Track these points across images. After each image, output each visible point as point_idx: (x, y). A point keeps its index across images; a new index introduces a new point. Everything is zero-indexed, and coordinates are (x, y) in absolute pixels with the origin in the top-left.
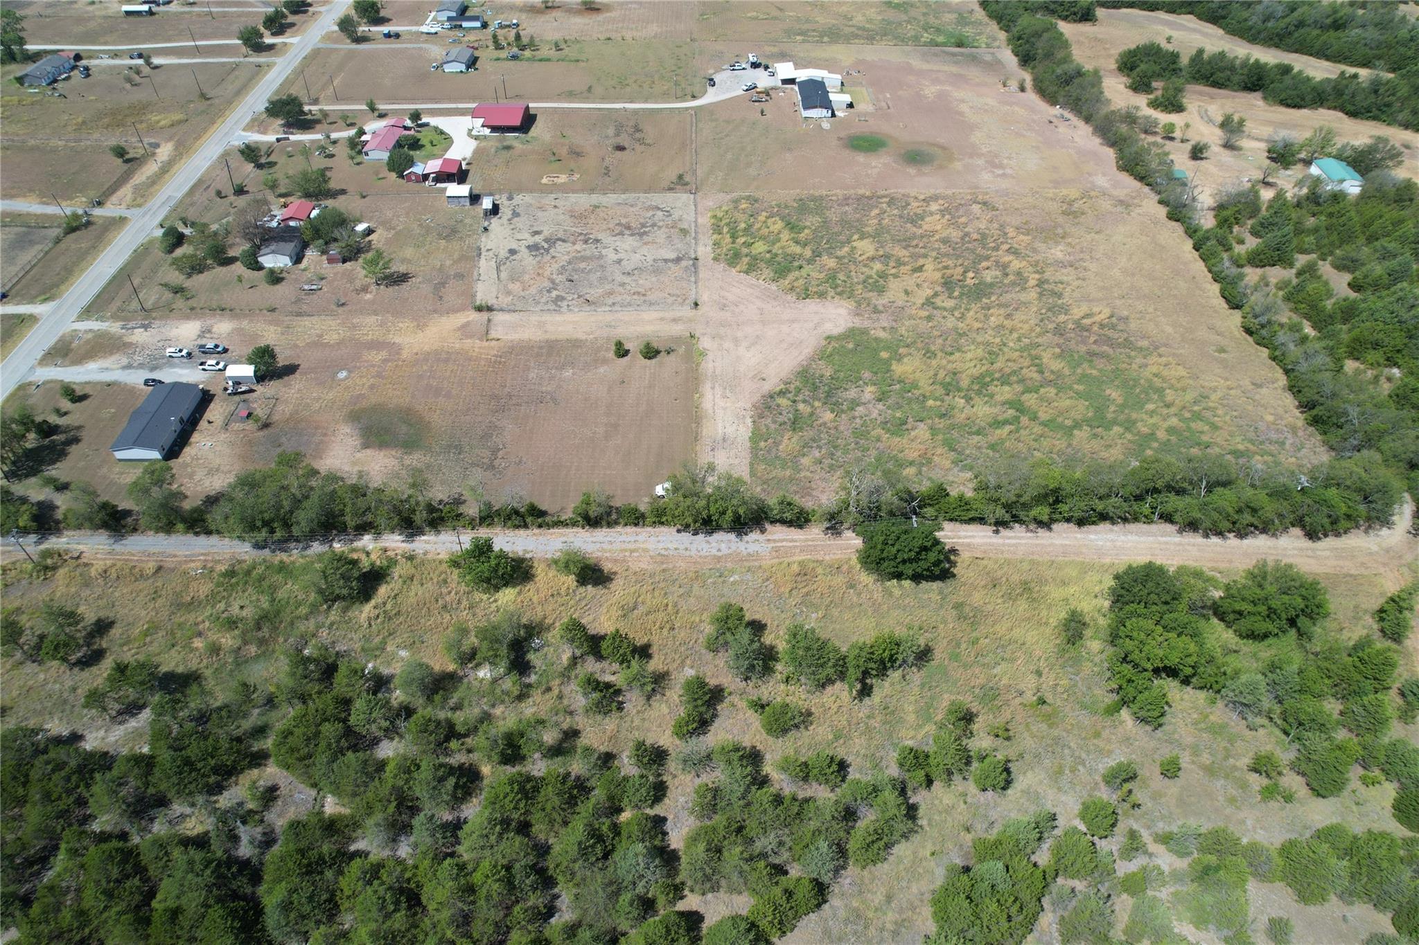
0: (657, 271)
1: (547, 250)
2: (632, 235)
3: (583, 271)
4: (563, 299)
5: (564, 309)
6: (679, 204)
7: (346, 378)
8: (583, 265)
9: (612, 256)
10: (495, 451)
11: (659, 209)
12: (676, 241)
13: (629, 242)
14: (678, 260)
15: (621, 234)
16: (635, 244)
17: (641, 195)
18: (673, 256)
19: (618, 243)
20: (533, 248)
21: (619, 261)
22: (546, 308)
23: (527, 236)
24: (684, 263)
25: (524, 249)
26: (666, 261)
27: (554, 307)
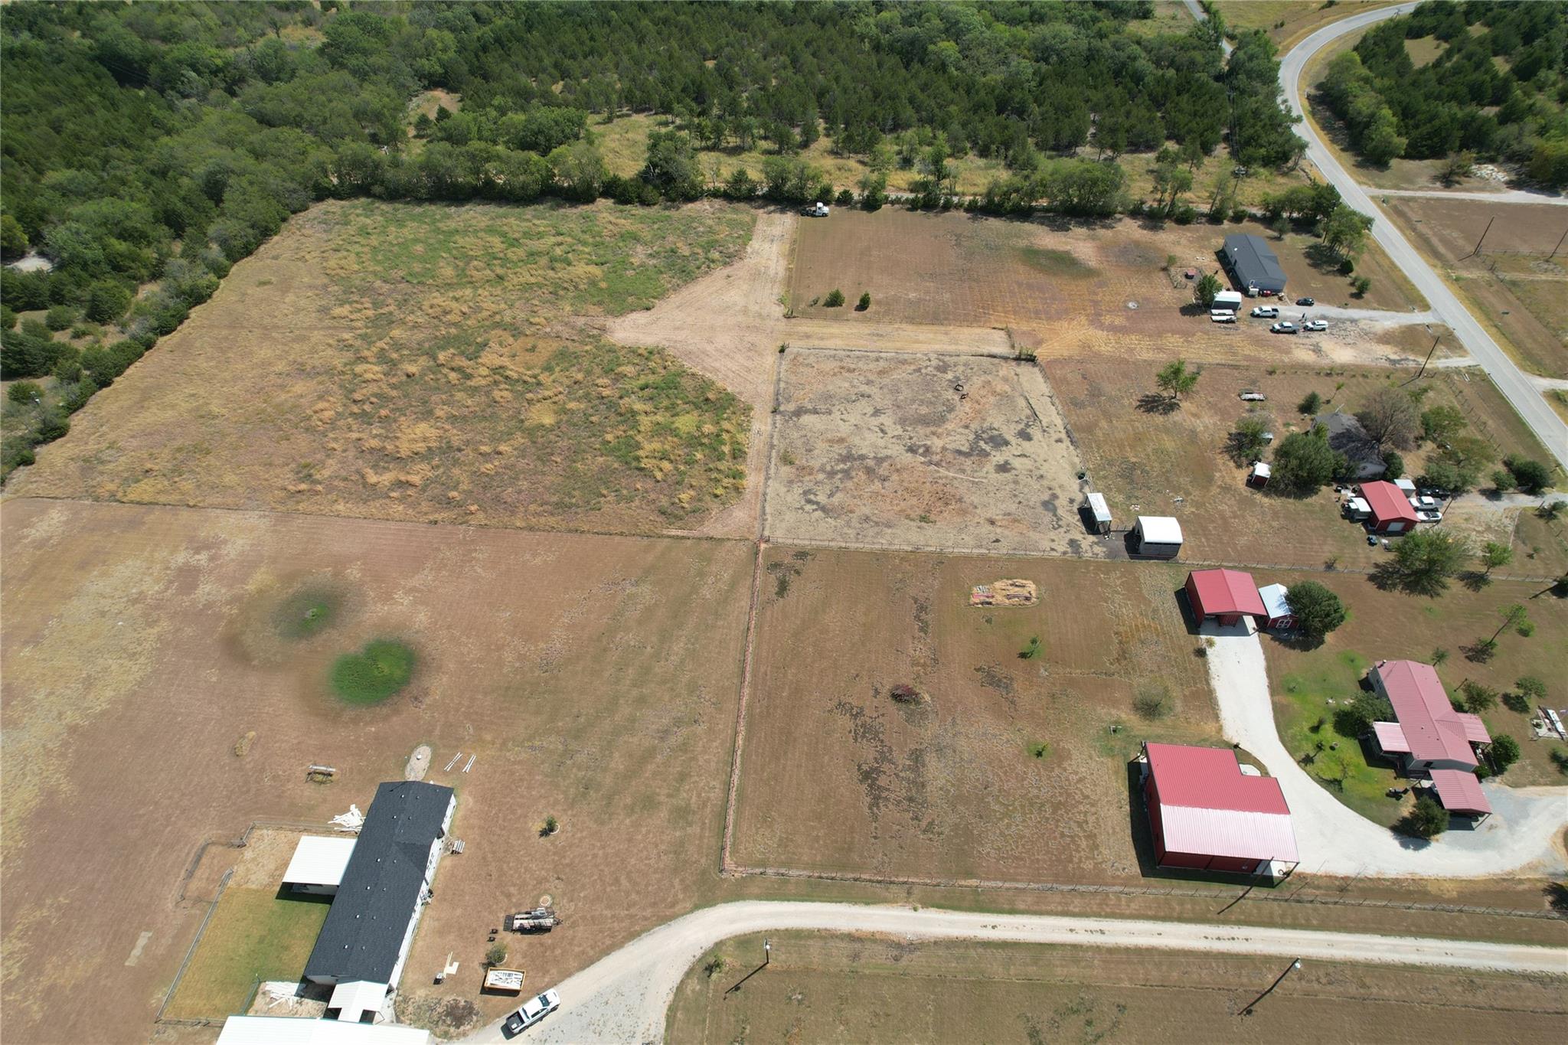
0: (828, 397)
1: (978, 437)
2: (862, 457)
3: (922, 401)
4: (938, 368)
5: (933, 356)
6: (790, 517)
7: (1125, 301)
8: (924, 410)
9: (887, 420)
10: (958, 245)
11: (823, 509)
12: (799, 443)
13: (867, 444)
14: (799, 412)
15: (880, 461)
16: (856, 440)
17: (853, 546)
18: (806, 419)
19: (881, 443)
20: (1000, 442)
21: (877, 412)
22: (955, 359)
23: (1016, 463)
24: (791, 407)
25: (1013, 440)
26: (815, 412)
27: (947, 359)
